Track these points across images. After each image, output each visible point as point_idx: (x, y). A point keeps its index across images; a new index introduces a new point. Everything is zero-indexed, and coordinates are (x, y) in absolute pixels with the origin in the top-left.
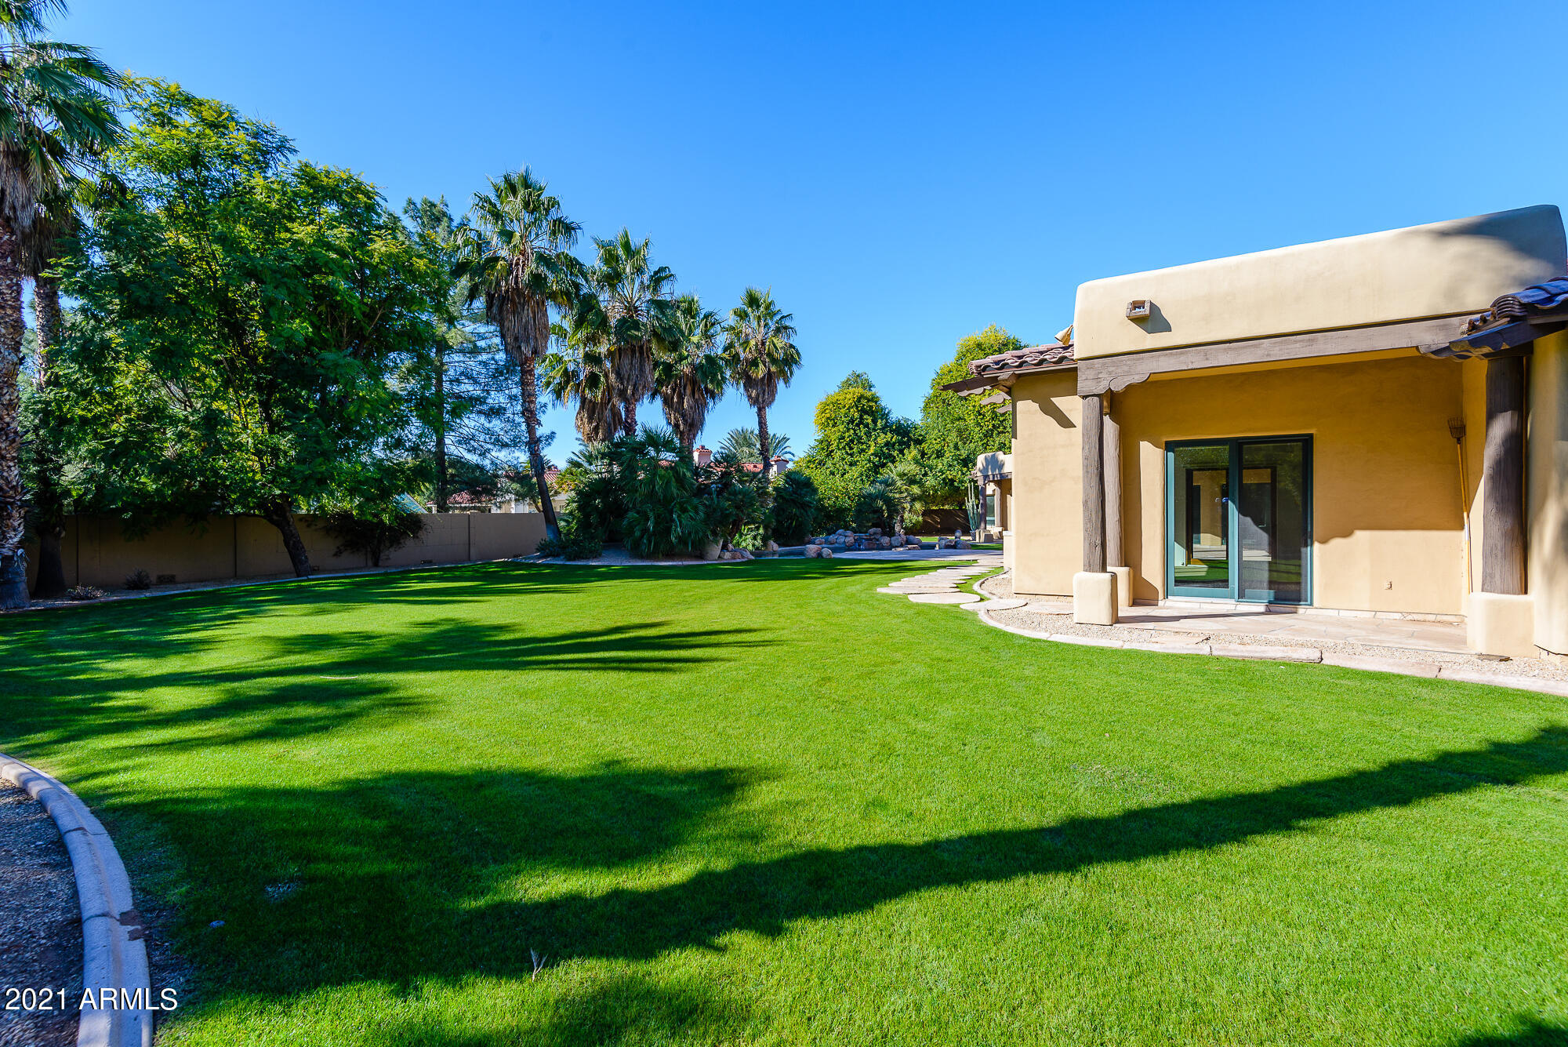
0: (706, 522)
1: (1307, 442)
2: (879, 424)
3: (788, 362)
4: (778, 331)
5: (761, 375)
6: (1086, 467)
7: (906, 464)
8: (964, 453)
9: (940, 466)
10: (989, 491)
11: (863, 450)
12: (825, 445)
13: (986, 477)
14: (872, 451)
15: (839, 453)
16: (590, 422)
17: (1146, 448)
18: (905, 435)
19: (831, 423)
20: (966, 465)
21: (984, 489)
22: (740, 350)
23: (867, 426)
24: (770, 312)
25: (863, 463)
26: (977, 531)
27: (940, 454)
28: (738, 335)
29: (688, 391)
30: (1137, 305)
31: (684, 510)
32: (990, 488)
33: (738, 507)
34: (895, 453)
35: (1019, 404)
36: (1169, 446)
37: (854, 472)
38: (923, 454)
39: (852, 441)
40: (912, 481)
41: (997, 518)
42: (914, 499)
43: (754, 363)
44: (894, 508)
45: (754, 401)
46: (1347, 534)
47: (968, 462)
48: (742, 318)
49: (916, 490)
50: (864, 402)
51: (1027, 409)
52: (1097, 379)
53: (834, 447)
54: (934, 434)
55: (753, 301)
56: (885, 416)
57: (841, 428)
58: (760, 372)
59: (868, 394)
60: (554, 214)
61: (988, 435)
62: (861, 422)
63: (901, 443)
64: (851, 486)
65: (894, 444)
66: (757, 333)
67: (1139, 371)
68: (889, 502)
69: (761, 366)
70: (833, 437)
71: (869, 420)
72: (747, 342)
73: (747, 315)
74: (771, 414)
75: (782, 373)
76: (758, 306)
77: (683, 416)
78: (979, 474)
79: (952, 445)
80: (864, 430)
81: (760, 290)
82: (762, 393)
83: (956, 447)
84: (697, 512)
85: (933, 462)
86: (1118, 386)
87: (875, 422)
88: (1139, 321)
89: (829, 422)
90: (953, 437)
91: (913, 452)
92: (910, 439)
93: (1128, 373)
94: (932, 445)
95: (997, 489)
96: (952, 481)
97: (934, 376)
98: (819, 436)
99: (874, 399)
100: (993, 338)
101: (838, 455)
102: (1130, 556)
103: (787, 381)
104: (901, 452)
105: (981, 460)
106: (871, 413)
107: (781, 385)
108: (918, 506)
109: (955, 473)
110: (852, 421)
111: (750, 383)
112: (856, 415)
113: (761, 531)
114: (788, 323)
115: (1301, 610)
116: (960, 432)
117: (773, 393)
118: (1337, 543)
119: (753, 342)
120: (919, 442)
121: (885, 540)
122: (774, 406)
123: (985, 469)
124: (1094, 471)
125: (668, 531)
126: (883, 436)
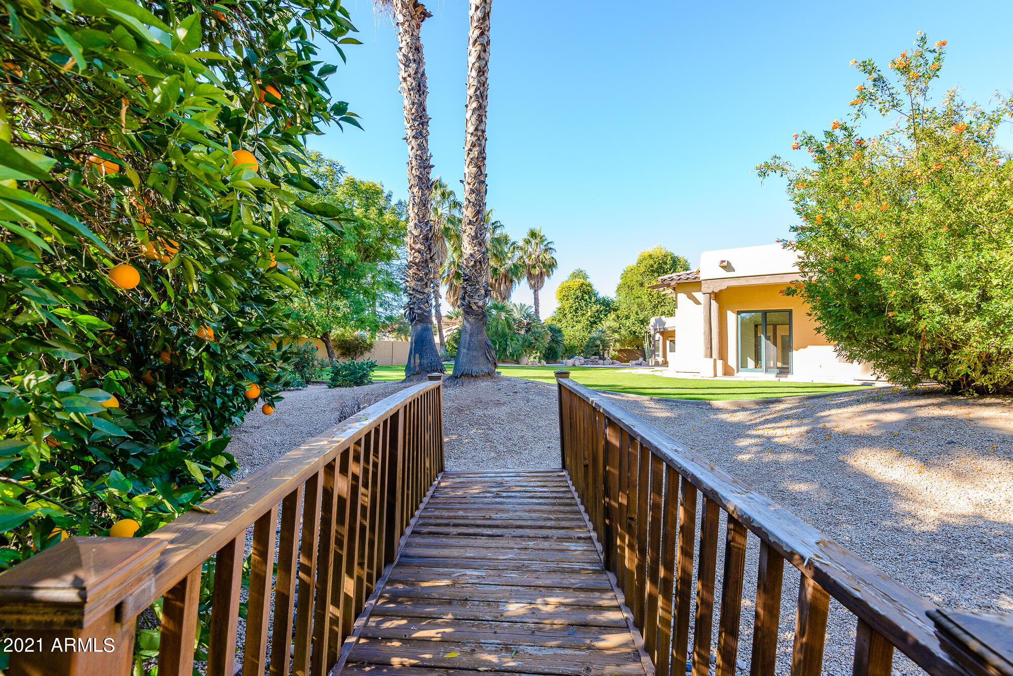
0: (522, 346)
1: (790, 312)
2: (593, 299)
3: (551, 266)
4: (546, 250)
5: (537, 273)
6: (705, 320)
7: (609, 322)
8: (641, 317)
9: (628, 324)
10: (657, 338)
11: (584, 314)
12: (562, 311)
13: (655, 329)
14: (589, 314)
15: (570, 315)
16: (454, 296)
17: (729, 313)
18: (607, 306)
19: (565, 298)
20: (642, 324)
21: (654, 336)
22: (526, 260)
23: (586, 300)
24: (542, 239)
25: (584, 321)
26: (650, 360)
27: (627, 317)
28: (525, 252)
29: (503, 281)
30: (723, 262)
31: (512, 340)
32: (658, 336)
33: (536, 340)
34: (602, 316)
35: (679, 294)
36: (739, 313)
37: (579, 326)
38: (618, 317)
39: (577, 309)
40: (614, 331)
41: (661, 353)
42: (615, 341)
43: (534, 267)
44: (606, 345)
45: (532, 287)
46: (805, 347)
47: (644, 322)
48: (527, 243)
49: (616, 336)
50: (584, 286)
51: (682, 298)
52: (709, 287)
53: (567, 312)
54: (624, 306)
55: (533, 234)
56: (595, 295)
57: (571, 301)
58: (537, 271)
59: (587, 283)
60: (452, 198)
61: (656, 307)
62: (582, 298)
63: (606, 311)
64: (578, 334)
65: (601, 311)
66: (535, 250)
67: (724, 285)
68: (603, 341)
69: (537, 268)
70: (566, 306)
71: (587, 297)
72: (530, 255)
73: (530, 242)
74: (540, 292)
75: (548, 271)
76: (536, 238)
77: (500, 294)
78: (652, 328)
79: (634, 312)
80: (584, 303)
81: (537, 228)
82: (536, 282)
83: (637, 313)
84: (518, 341)
85: (624, 321)
86: (716, 290)
87: (590, 298)
88: (723, 267)
89: (566, 297)
90: (635, 308)
91: (612, 316)
92: (610, 308)
93: (720, 286)
94: (623, 312)
95: (661, 337)
96: (635, 332)
97: (622, 272)
98: (559, 305)
99: (589, 285)
100: (659, 252)
101: (569, 316)
102: (723, 355)
103: (548, 276)
104: (606, 315)
105: (652, 321)
106: (588, 293)
107: (546, 278)
108: (618, 344)
109: (636, 328)
110: (577, 298)
111: (530, 276)
112: (580, 294)
113: (538, 354)
114: (550, 246)
115: (789, 376)
116: (639, 305)
117: (543, 282)
118: (801, 350)
119: (533, 256)
120: (615, 310)
121: (601, 361)
122: (542, 289)
123: (655, 325)
124: (708, 321)
125: (505, 350)
126: (595, 306)
